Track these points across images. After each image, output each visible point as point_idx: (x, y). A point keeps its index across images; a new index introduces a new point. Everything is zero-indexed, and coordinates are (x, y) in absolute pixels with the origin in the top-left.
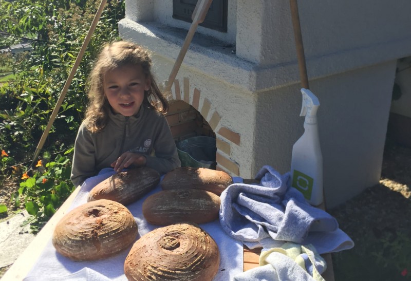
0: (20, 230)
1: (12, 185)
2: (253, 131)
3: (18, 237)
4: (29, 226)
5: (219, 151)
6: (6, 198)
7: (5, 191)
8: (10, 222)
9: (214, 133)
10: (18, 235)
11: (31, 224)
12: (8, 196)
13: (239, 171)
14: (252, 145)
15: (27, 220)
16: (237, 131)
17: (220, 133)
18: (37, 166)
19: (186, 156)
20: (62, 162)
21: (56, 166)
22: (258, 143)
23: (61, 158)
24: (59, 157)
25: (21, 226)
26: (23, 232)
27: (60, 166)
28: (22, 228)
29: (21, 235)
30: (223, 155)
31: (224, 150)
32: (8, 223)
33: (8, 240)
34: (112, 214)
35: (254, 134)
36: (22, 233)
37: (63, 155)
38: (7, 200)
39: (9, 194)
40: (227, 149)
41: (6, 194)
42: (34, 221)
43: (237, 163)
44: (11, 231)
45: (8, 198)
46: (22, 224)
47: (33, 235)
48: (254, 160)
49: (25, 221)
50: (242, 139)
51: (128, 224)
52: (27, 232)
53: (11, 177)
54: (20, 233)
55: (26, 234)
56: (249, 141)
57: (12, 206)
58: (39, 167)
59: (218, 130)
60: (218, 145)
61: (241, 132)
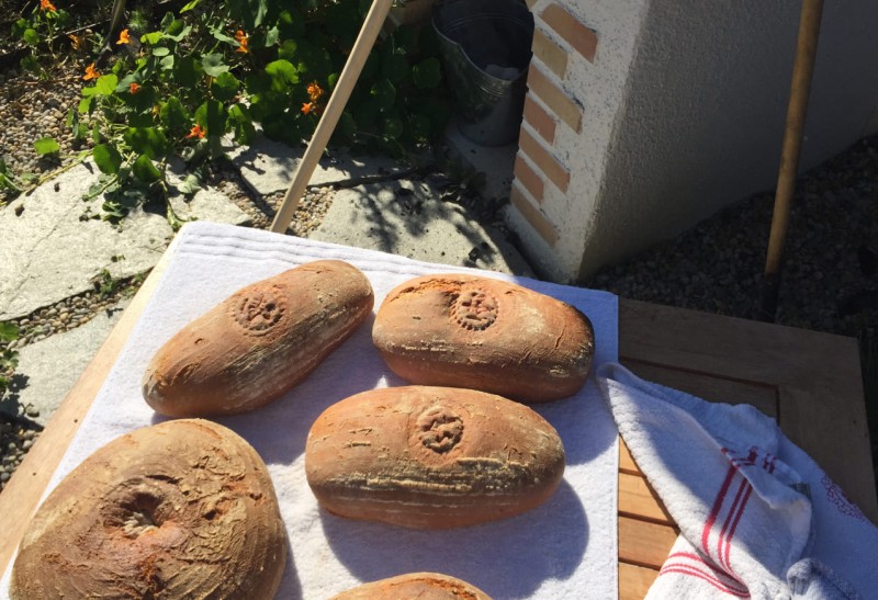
0: (80, 210)
1: (72, 81)
2: (637, 32)
3: (77, 227)
4: (101, 200)
5: (535, 60)
6: (59, 114)
7: (56, 96)
8: (60, 186)
9: (531, 14)
10: (78, 222)
11: (106, 196)
12: (63, 110)
13: (580, 123)
14: (627, 70)
15: (98, 184)
16: (591, 24)
17: (544, 16)
18: (119, 42)
19: (456, 50)
20: (177, 32)
21: (161, 44)
22: (642, 62)
23: (174, 24)
24: (169, 21)
25: (86, 200)
26: (89, 215)
27: (169, 44)
28: (88, 204)
29: (84, 223)
30: (545, 73)
31: (549, 63)
32: (57, 189)
33: (56, 235)
34: (197, 524)
35: (637, 41)
36: (87, 219)
37: (178, 16)
38: (60, 119)
39: (64, 105)
40: (559, 61)
41: (57, 105)
42: (113, 188)
43: (578, 102)
44: (62, 210)
45: (62, 115)
46: (87, 193)
47: (109, 224)
48: (623, 106)
49: (93, 187)
50: (601, 48)
51: (246, 563)
52: (97, 217)
53: (70, 60)
54: (82, 219)
55: (94, 221)
56: (620, 56)
57: (70, 137)
58: (123, 44)
59: (541, 9)
60: (534, 48)
61: (601, 28)
